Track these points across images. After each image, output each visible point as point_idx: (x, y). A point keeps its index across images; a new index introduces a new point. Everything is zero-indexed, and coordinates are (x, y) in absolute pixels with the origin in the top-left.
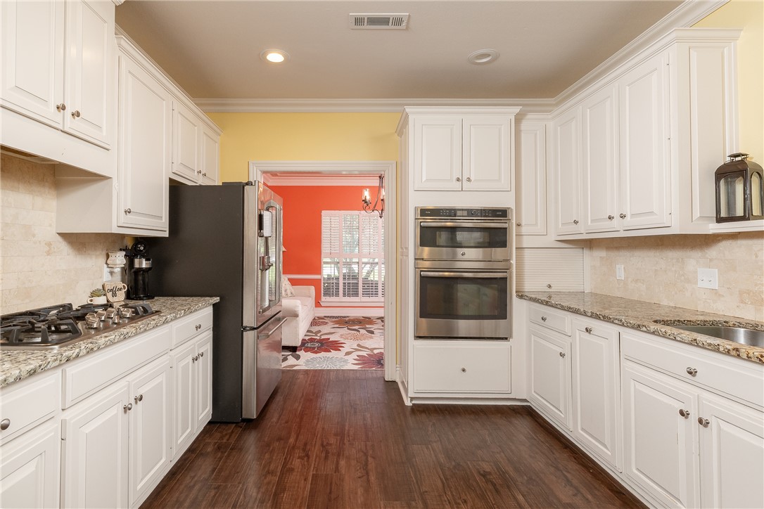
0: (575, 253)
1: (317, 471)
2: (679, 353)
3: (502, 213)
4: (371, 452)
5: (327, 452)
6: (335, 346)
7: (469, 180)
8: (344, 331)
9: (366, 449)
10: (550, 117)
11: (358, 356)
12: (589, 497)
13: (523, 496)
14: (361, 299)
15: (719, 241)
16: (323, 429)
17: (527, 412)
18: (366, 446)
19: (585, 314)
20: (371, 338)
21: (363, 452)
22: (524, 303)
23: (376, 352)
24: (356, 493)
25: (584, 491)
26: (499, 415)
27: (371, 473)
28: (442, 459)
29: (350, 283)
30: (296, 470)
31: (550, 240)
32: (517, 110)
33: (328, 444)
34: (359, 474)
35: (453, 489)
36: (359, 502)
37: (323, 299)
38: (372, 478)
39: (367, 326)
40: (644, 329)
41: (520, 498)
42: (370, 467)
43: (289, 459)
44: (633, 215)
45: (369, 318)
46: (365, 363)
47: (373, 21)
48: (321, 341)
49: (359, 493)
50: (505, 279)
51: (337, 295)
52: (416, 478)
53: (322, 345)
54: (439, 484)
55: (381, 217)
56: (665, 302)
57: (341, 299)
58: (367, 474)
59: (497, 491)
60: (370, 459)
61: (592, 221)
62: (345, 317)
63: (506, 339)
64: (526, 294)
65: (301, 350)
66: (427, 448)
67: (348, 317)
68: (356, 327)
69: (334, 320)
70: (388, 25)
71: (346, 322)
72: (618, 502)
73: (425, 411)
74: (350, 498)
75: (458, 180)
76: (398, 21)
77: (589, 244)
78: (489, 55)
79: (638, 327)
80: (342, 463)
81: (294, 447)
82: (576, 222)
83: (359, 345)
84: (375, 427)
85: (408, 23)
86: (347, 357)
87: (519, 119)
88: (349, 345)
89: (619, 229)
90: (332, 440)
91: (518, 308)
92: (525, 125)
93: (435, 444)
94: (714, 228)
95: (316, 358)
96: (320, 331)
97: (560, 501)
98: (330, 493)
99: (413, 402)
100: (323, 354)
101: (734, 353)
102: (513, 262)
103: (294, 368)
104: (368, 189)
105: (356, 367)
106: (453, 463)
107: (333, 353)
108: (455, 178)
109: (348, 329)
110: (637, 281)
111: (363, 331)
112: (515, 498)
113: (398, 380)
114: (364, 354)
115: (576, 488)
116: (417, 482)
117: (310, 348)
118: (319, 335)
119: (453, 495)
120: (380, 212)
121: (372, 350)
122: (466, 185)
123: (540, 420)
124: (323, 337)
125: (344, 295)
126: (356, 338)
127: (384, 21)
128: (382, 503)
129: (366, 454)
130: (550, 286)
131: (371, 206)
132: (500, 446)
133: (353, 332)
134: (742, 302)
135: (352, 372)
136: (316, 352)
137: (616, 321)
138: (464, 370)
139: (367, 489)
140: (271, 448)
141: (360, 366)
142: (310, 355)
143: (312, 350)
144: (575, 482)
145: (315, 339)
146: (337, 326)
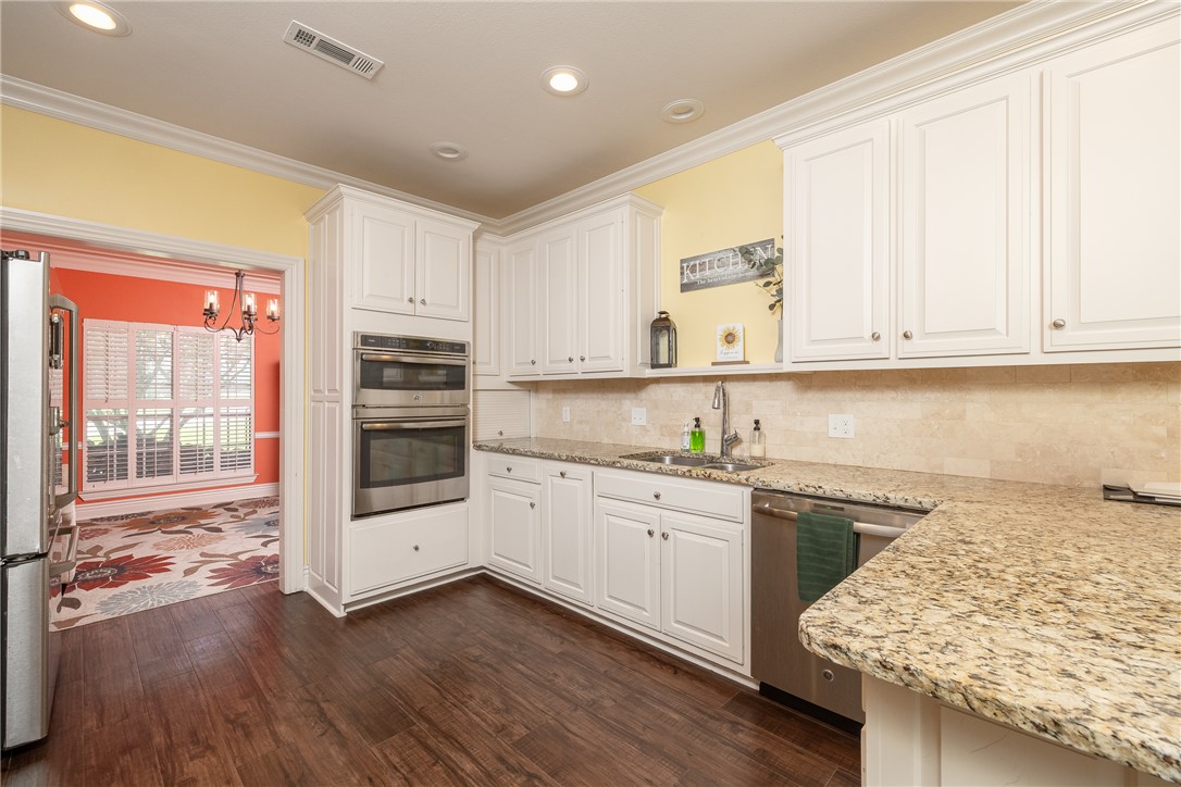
0: (522, 396)
1: (242, 759)
2: (644, 483)
3: (460, 348)
4: (320, 696)
5: (244, 726)
6: (154, 565)
7: (423, 302)
8: (158, 536)
9: (310, 694)
10: (504, 242)
11: (212, 571)
12: (573, 639)
13: (522, 664)
14: (178, 478)
15: (648, 384)
16: (215, 697)
17: (483, 580)
18: (308, 692)
19: (559, 459)
20: (222, 538)
21: (307, 701)
22: (482, 454)
23: (243, 557)
24: (330, 756)
25: (566, 636)
26: (459, 592)
27: (336, 722)
28: (422, 663)
29: (153, 453)
30: (200, 778)
31: (502, 381)
32: (476, 225)
33: (238, 715)
34: (319, 732)
35: (452, 691)
36: (341, 764)
37: (87, 486)
38: (343, 726)
39: (202, 522)
40: (619, 465)
41: (520, 667)
42: (329, 715)
43: (174, 768)
44: (591, 358)
45: (198, 509)
46: (234, 579)
47: (325, 47)
48: (110, 564)
49: (334, 753)
50: (462, 428)
51: (123, 475)
52: (401, 698)
53: (121, 569)
54: (433, 692)
55: (239, 340)
56: (605, 441)
57: (133, 482)
58: (331, 724)
59: (497, 671)
60: (323, 705)
61: (551, 362)
62: (142, 514)
63: (463, 499)
64: (483, 444)
65: (74, 588)
66: (397, 658)
67: (149, 513)
68: (181, 527)
69: (120, 522)
70: (348, 63)
71: (153, 523)
72: (594, 634)
73: (368, 616)
74: (323, 767)
75: (411, 300)
76: (366, 66)
77: (534, 386)
78: (456, 152)
79: (612, 465)
80: (282, 729)
81: (170, 748)
82: (533, 363)
83: (202, 555)
84: (306, 661)
85: (377, 73)
86: (190, 578)
87: (476, 236)
88: (182, 559)
89: (578, 371)
90: (243, 707)
91: (476, 461)
92: (481, 245)
93: (404, 651)
94: (650, 373)
95: (123, 594)
96: (98, 548)
97: (553, 653)
98: (287, 776)
99: (348, 610)
100: (132, 585)
101: (687, 474)
102: (471, 407)
103: (77, 624)
104: (216, 292)
105: (221, 589)
106: (438, 663)
107: (155, 579)
108: (406, 299)
109: (163, 532)
110: (581, 422)
111: (196, 531)
112: (514, 668)
113: (307, 588)
114: (223, 565)
115: (560, 637)
116: (406, 703)
117: (95, 580)
118: (101, 553)
119: (455, 697)
120: (238, 331)
121: (234, 556)
122: (420, 309)
123: (501, 585)
124: (114, 556)
125: (139, 475)
126: (190, 545)
127: (346, 57)
128: (374, 749)
129: (314, 702)
130: (501, 433)
131: (220, 321)
132: (477, 625)
133: (179, 536)
134: (662, 435)
135: (214, 598)
136: (117, 585)
137: (592, 462)
138: (416, 548)
139: (342, 742)
140: (118, 770)
141: (227, 586)
142: (101, 594)
143: (102, 582)
144: (557, 631)
145: (98, 563)
146: (135, 531)
